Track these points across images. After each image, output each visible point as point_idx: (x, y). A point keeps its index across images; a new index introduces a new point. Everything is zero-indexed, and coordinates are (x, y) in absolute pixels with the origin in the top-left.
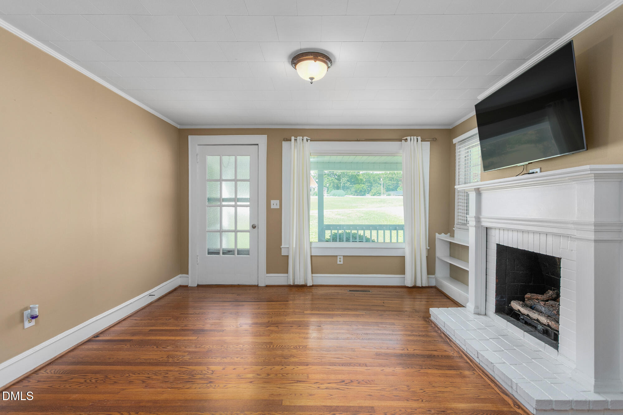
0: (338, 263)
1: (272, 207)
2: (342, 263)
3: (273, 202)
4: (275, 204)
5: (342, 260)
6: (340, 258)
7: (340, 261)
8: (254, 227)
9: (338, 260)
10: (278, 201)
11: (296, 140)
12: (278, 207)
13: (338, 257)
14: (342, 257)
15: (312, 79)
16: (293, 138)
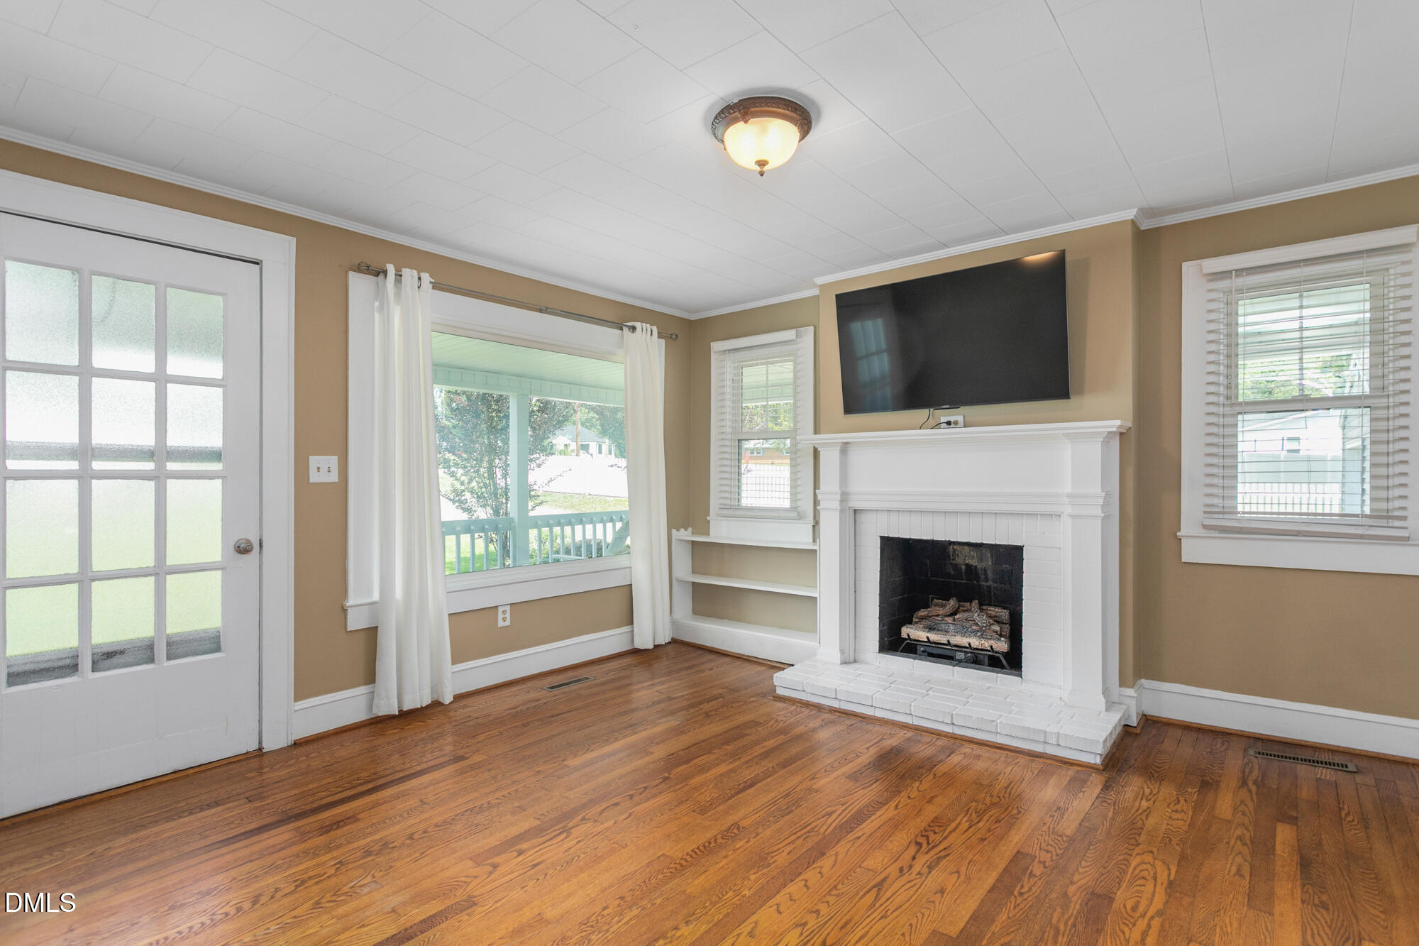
0: (501, 624)
1: (314, 477)
2: (508, 623)
3: (314, 461)
4: (323, 469)
5: (508, 616)
6: (504, 612)
7: (504, 619)
8: (243, 549)
9: (500, 616)
10: (333, 461)
11: (399, 276)
12: (334, 477)
13: (501, 610)
14: (508, 608)
15: (762, 163)
16: (391, 269)
